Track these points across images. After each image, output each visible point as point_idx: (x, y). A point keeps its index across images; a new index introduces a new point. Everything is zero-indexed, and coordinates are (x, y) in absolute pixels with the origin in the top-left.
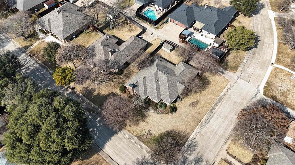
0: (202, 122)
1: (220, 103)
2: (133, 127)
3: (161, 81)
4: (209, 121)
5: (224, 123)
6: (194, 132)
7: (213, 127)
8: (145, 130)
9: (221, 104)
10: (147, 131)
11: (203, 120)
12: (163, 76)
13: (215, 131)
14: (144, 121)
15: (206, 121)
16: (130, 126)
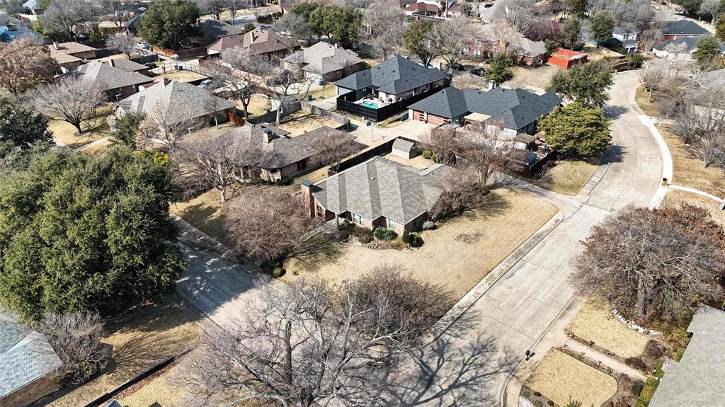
0: (492, 276)
1: (540, 244)
3: (384, 178)
4: (512, 275)
6: (472, 293)
7: (525, 285)
9: (543, 246)
10: (339, 283)
11: (496, 272)
12: (387, 170)
13: (530, 292)
15: (503, 274)
16: (295, 273)
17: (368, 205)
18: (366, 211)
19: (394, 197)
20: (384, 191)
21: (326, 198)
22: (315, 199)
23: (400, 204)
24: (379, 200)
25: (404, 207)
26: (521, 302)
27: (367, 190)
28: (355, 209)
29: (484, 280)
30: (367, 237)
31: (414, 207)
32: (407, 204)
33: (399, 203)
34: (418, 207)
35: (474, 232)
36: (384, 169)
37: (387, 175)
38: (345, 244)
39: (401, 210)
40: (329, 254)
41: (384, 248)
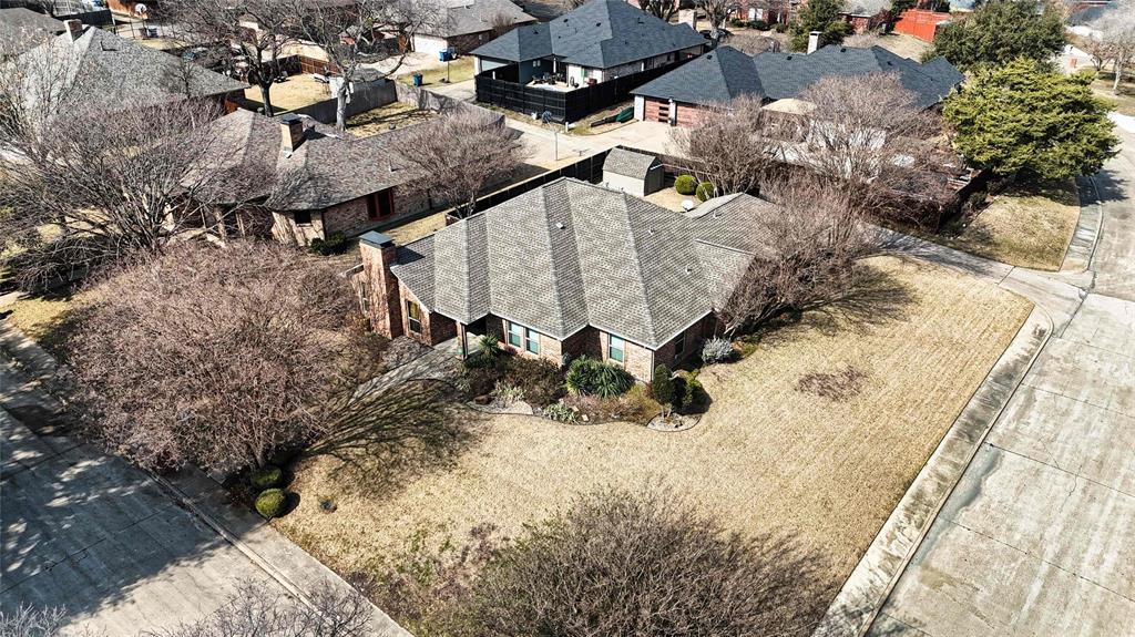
0: (919, 496)
1: (1020, 398)
2: (351, 509)
3: (590, 226)
4: (976, 492)
5: (1104, 503)
6: (874, 556)
7: (1026, 525)
8: (442, 526)
9: (1030, 400)
10: (461, 538)
11: (925, 482)
12: (598, 204)
13: (1051, 550)
14: (449, 466)
15: (946, 487)
16: (327, 506)
17: (550, 297)
18: (544, 312)
19: (621, 273)
20: (594, 259)
21: (431, 279)
22: (402, 284)
23: (639, 293)
24: (581, 281)
25: (651, 302)
26: (1036, 588)
27: (546, 257)
28: (512, 307)
29: (899, 513)
30: (545, 387)
31: (680, 301)
32: (659, 292)
33: (637, 288)
34: (688, 301)
35: (842, 366)
36: (589, 201)
37: (601, 217)
38: (485, 408)
39: (642, 309)
40: (433, 442)
41: (596, 421)
